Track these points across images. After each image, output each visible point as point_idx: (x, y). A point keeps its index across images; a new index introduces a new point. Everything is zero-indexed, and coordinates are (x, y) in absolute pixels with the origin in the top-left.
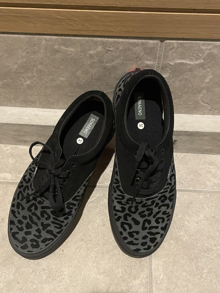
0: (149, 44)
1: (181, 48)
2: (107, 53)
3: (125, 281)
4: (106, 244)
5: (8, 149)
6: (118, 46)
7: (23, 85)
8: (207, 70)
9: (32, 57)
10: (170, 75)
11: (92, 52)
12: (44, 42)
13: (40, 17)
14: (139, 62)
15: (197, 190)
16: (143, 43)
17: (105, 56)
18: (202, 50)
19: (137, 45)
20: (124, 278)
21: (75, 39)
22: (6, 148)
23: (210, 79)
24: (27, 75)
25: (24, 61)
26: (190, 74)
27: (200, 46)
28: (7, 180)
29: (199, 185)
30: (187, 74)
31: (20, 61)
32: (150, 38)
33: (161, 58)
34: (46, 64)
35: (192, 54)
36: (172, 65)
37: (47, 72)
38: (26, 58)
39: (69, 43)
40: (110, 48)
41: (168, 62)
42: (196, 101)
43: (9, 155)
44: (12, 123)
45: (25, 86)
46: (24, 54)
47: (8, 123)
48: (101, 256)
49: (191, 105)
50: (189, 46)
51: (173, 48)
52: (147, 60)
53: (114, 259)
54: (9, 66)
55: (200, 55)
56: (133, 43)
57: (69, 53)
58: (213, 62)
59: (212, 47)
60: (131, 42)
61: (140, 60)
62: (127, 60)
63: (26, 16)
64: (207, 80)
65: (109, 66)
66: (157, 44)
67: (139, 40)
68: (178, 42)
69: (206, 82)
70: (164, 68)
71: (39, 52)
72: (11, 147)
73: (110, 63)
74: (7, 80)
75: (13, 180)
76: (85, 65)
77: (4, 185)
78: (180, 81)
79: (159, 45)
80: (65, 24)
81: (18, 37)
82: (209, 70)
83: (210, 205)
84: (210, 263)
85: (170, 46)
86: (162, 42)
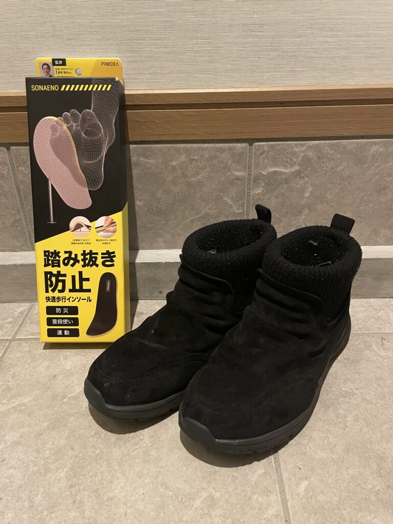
0: (237, 148)
1: (272, 152)
2: (191, 163)
6: (203, 153)
8: (305, 180)
10: (264, 189)
11: (174, 163)
14: (228, 174)
16: (231, 147)
17: (189, 168)
18: (296, 152)
19: (224, 150)
21: (156, 147)
23: (310, 192)
26: (286, 187)
27: (292, 148)
30: (283, 187)
32: (237, 141)
33: (252, 167)
35: (285, 159)
36: (265, 175)
39: (148, 153)
40: (194, 156)
41: (260, 171)
50: (281, 149)
51: (264, 152)
52: (236, 170)
55: (295, 160)
56: (220, 148)
57: (148, 165)
58: (309, 169)
59: (305, 148)
60: (217, 147)
61: (229, 171)
62: (213, 172)
64: (307, 195)
65: (194, 181)
66: (245, 148)
67: (226, 144)
68: (268, 144)
69: (306, 198)
70: (256, 180)
73: (196, 177)
76: (166, 182)
78: (277, 197)
79: (248, 149)
80: (146, 128)
82: (307, 179)
84: (355, 409)
85: (260, 150)
86: (251, 145)
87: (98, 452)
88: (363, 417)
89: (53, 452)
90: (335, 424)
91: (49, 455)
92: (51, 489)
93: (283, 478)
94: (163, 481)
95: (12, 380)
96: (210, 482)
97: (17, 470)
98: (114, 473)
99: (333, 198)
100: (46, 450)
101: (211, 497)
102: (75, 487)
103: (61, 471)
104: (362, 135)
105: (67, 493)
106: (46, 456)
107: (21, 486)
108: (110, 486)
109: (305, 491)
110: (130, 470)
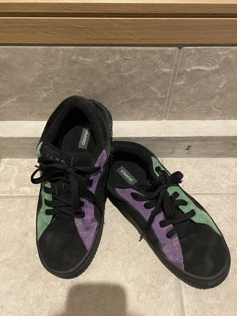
0: (167, 51)
1: (198, 55)
2: (124, 62)
3: (154, 287)
4: (131, 252)
5: (25, 163)
6: (136, 54)
7: (39, 98)
8: (222, 76)
9: (49, 68)
10: (186, 81)
11: (109, 62)
12: (61, 53)
13: (58, 27)
14: (157, 70)
15: (214, 193)
16: (161, 50)
17: (122, 65)
18: (219, 55)
19: (155, 53)
20: (153, 285)
21: (93, 49)
22: (23, 162)
23: (224, 84)
24: (43, 88)
25: (41, 73)
26: (205, 80)
27: (217, 52)
28: (27, 194)
29: (214, 188)
30: (202, 81)
31: (36, 74)
32: (168, 45)
33: (178, 65)
34: (63, 75)
35: (208, 60)
36: (189, 72)
37: (64, 84)
38: (43, 71)
39: (87, 53)
40: (128, 56)
41: (185, 69)
42: (208, 107)
43: (27, 169)
44: (29, 137)
45: (41, 99)
46: (41, 66)
47: (26, 137)
48: (127, 264)
49: (203, 111)
50: (206, 52)
52: (164, 68)
53: (141, 266)
54: (25, 79)
55: (216, 61)
56: (151, 51)
57: (86, 63)
58: (228, 68)
59: (228, 52)
60: (150, 49)
61: (157, 68)
62: (144, 69)
63: (44, 26)
64: (221, 86)
65: (126, 75)
66: (175, 51)
67: (158, 48)
68: (196, 48)
69: (220, 88)
70: (180, 75)
71: (56, 63)
72: (28, 161)
73: (128, 72)
74: (23, 94)
75: (33, 193)
76: (102, 75)
77: (25, 199)
78: (195, 88)
79: (177, 52)
81: (35, 48)
82: (223, 75)
83: (227, 206)
85: (187, 52)
86: (180, 48)
91: (32, 302)
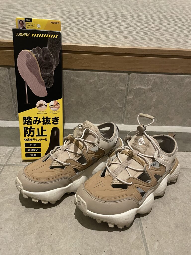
0: (123, 75)
1: (139, 78)
2: (99, 82)
6: (106, 77)
10: (134, 96)
11: (91, 81)
14: (117, 88)
16: (119, 75)
17: (98, 84)
18: (150, 79)
19: (116, 76)
21: (83, 73)
23: (156, 99)
27: (149, 77)
30: (143, 96)
32: (123, 72)
33: (129, 85)
35: (145, 82)
36: (135, 90)
39: (79, 75)
40: (101, 78)
41: (132, 87)
50: (144, 77)
51: (135, 78)
52: (121, 86)
55: (150, 83)
57: (79, 81)
58: (156, 88)
59: (155, 77)
60: (113, 74)
61: (118, 86)
62: (110, 87)
64: (154, 100)
65: (100, 90)
66: (126, 76)
67: (117, 73)
68: (138, 74)
69: (154, 102)
70: (130, 92)
73: (101, 88)
76: (87, 90)
78: (139, 101)
79: (128, 76)
80: (79, 63)
82: (154, 93)
84: (178, 206)
85: (133, 77)
86: (129, 74)
87: (51, 225)
88: (183, 210)
89: (27, 224)
90: (170, 213)
91: (25, 226)
92: (27, 244)
93: (146, 241)
94: (85, 241)
95: (5, 186)
96: (109, 242)
97: (9, 233)
98: (60, 236)
99: (166, 102)
100: (24, 223)
101: (111, 250)
102: (40, 243)
103: (32, 234)
104: (183, 73)
105: (36, 247)
106: (24, 227)
107: (11, 243)
108: (58, 243)
109: (158, 247)
110: (68, 235)
